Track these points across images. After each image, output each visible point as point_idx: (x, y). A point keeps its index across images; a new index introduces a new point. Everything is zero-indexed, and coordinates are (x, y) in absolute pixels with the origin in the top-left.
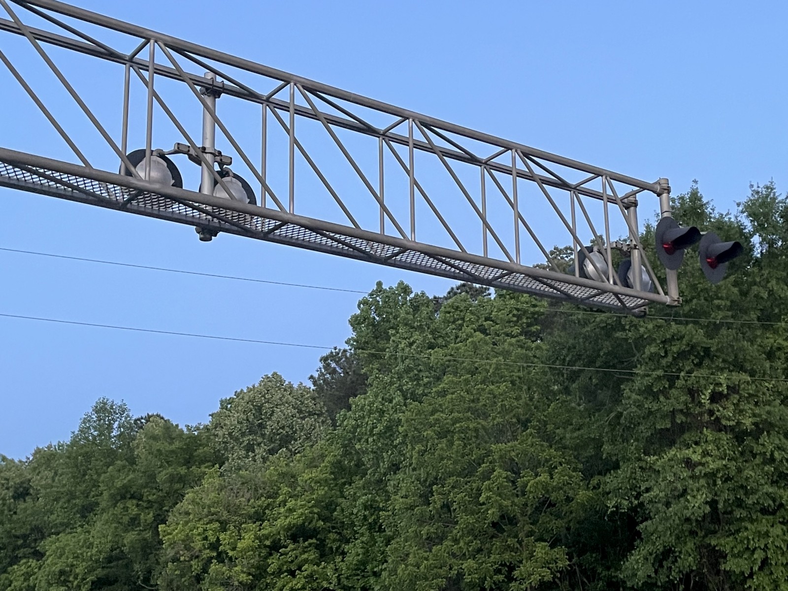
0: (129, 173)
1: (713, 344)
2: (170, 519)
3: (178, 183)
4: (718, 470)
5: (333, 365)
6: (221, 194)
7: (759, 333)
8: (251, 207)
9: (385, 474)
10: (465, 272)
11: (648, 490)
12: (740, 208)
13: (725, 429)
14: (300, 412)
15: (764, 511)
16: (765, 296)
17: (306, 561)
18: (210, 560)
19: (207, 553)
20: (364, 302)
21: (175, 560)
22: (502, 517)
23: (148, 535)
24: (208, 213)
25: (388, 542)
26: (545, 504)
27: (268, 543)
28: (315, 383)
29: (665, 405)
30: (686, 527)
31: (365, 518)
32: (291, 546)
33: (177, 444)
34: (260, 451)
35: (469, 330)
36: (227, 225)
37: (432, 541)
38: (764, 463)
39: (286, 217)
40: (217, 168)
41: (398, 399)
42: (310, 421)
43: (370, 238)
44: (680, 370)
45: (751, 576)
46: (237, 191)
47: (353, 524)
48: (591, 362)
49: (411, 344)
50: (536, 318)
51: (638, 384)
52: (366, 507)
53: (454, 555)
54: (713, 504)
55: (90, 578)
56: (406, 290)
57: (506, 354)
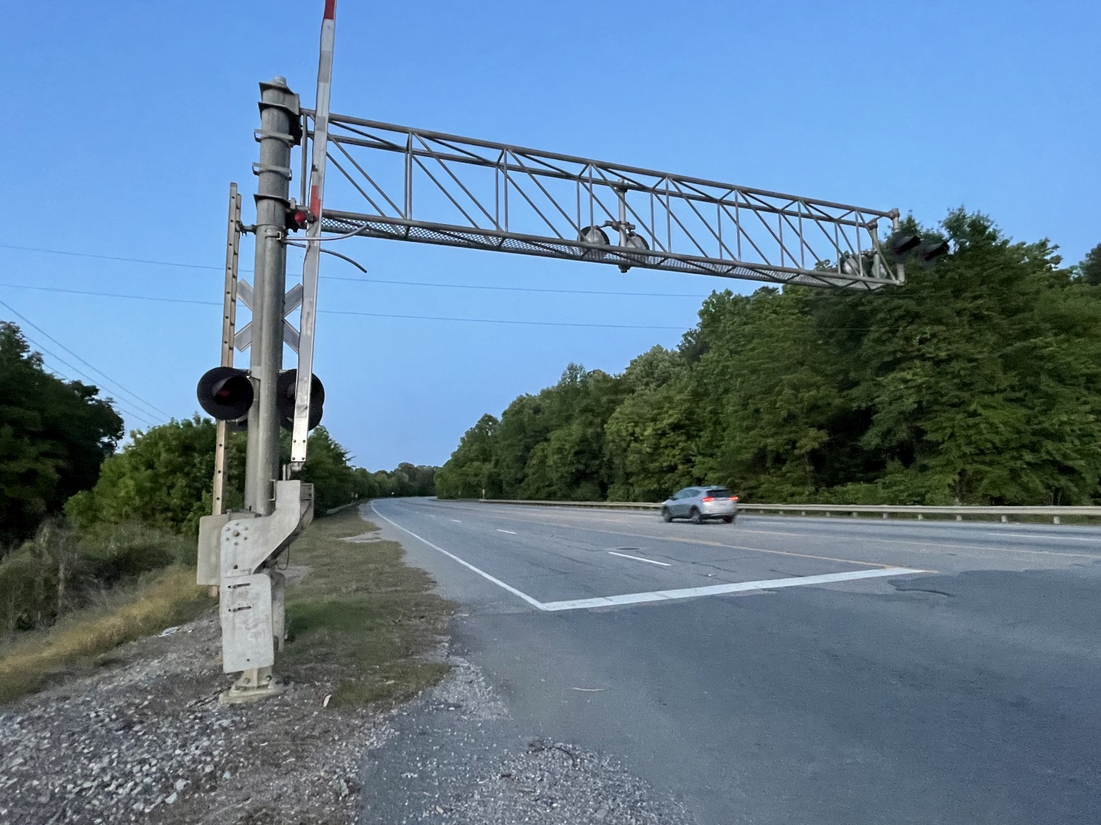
0: (582, 239)
1: (920, 309)
2: (609, 421)
3: (607, 241)
4: (923, 383)
5: (690, 338)
6: (631, 246)
7: (952, 300)
8: (647, 251)
9: (721, 395)
10: (770, 276)
11: (878, 397)
12: (941, 224)
13: (929, 359)
14: (673, 364)
15: (953, 405)
16: (957, 277)
17: (680, 441)
18: (630, 441)
19: (628, 438)
20: (706, 302)
21: (613, 441)
22: (789, 415)
23: (599, 430)
24: (624, 257)
25: (724, 430)
26: (814, 408)
27: (660, 432)
28: (680, 349)
29: (890, 347)
30: (902, 416)
31: (711, 418)
32: (672, 434)
33: (610, 384)
34: (652, 386)
35: (767, 313)
36: (635, 263)
37: (748, 429)
38: (954, 378)
39: (667, 255)
40: (627, 232)
41: (727, 354)
42: (678, 369)
43: (714, 262)
44: (899, 326)
45: (943, 442)
46: (639, 243)
47: (704, 422)
48: (843, 326)
49: (733, 324)
50: (807, 303)
51: (873, 336)
52: (711, 412)
53: (762, 436)
54: (919, 403)
55: (573, 451)
56: (729, 293)
57: (789, 325)
